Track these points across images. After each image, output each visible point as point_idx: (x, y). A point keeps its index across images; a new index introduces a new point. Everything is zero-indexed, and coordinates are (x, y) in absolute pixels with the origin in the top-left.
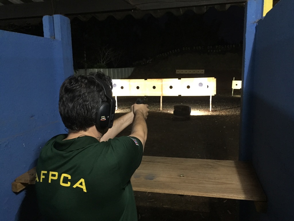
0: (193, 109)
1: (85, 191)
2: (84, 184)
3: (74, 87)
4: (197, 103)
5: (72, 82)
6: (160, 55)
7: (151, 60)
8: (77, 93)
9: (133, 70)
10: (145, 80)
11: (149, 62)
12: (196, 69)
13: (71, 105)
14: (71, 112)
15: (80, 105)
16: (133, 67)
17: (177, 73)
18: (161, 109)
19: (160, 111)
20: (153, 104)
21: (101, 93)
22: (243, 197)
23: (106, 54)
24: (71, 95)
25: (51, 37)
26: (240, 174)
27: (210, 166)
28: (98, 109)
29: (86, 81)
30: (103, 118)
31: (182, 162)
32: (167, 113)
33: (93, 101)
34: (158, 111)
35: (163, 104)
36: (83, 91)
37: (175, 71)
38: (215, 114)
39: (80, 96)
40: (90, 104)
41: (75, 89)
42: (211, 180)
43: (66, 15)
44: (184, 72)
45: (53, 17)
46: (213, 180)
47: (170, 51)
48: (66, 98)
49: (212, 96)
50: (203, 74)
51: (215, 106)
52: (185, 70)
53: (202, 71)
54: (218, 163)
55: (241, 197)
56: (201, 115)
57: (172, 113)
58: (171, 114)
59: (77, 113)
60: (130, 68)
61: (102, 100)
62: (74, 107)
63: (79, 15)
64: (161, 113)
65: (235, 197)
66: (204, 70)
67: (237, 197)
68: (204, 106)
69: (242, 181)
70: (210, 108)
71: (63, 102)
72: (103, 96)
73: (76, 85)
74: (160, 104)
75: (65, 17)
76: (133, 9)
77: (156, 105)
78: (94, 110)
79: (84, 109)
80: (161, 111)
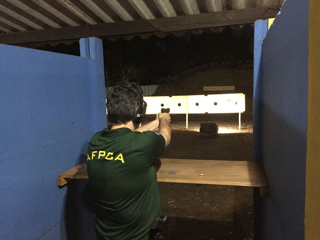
0: (221, 127)
1: (123, 162)
2: (122, 157)
3: (118, 94)
4: (225, 122)
5: (116, 91)
6: (186, 71)
7: (177, 76)
8: (121, 98)
9: (157, 88)
10: (170, 97)
11: (174, 79)
12: (225, 86)
13: (117, 106)
14: (117, 111)
15: (123, 106)
16: (157, 84)
17: (204, 90)
18: (187, 127)
19: (185, 129)
20: (179, 123)
21: (137, 98)
22: (249, 184)
23: (129, 71)
24: (117, 99)
25: (87, 56)
26: (250, 169)
27: (225, 165)
28: (134, 109)
29: (127, 90)
30: (138, 115)
31: (202, 163)
32: (193, 131)
33: (131, 103)
34: (183, 130)
35: (189, 123)
36: (125, 96)
37: (203, 88)
38: (245, 132)
39: (123, 100)
40: (130, 105)
41: (119, 95)
42: (224, 174)
43: (99, 37)
44: (212, 88)
45: (88, 39)
46: (226, 174)
47: (197, 67)
48: (113, 102)
49: (241, 113)
50: (233, 91)
51: (245, 124)
52: (213, 87)
53: (233, 88)
54: (232, 163)
55: (247, 184)
56: (229, 133)
57: (198, 130)
58: (197, 132)
59: (121, 111)
60: (154, 86)
61: (137, 102)
62: (119, 107)
63: (110, 37)
64: (186, 131)
65: (242, 184)
66: (234, 86)
67: (244, 184)
68: (234, 124)
69: (250, 174)
70: (239, 126)
71: (111, 104)
72: (138, 100)
73: (120, 92)
74: (186, 123)
75: (99, 39)
76: (157, 31)
77: (182, 124)
78: (132, 110)
79: (126, 109)
80: (187, 129)
